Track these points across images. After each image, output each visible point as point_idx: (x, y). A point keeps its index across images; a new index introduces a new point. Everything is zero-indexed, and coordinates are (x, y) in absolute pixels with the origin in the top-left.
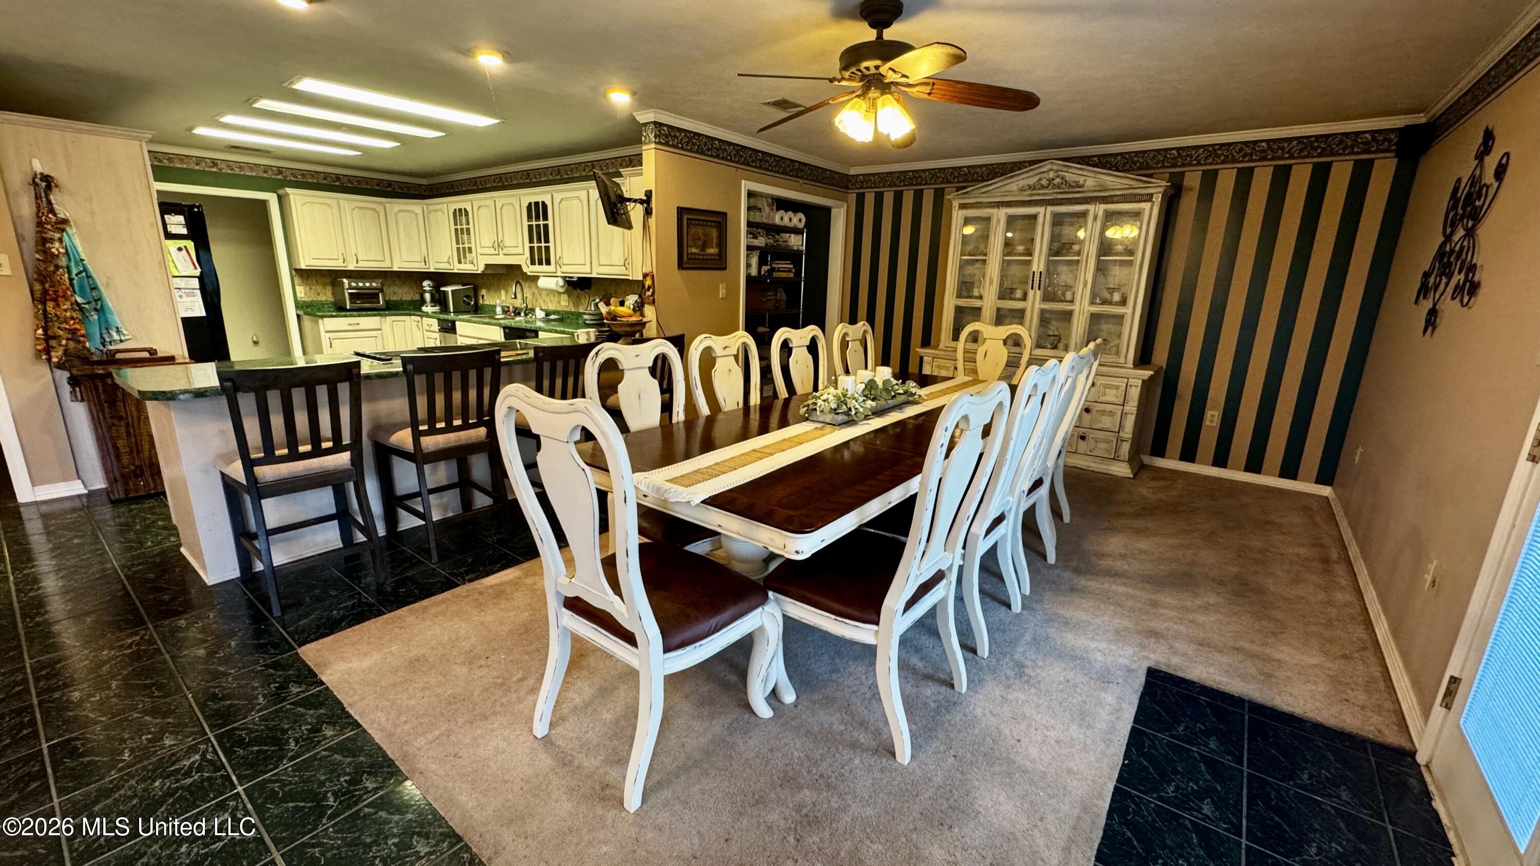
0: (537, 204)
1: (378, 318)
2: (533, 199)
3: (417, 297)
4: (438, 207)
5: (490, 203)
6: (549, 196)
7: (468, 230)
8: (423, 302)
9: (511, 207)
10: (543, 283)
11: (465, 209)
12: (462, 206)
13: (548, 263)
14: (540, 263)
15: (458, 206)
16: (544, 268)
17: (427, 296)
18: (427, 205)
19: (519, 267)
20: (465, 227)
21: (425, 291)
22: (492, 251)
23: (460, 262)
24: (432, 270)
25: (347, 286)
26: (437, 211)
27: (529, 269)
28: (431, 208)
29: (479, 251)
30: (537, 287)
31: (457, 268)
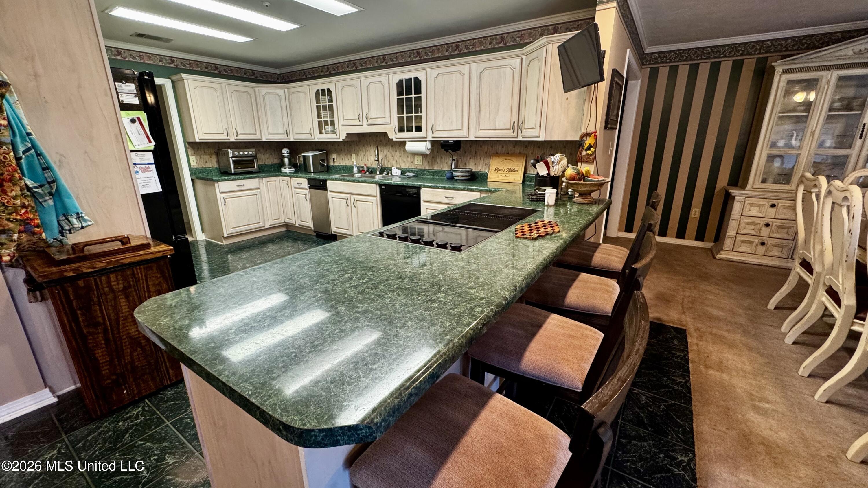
0: (409, 81)
1: (257, 180)
2: (405, 76)
3: (276, 161)
4: (300, 89)
5: (356, 82)
6: (424, 73)
7: (331, 108)
8: (282, 165)
9: (379, 85)
10: (409, 146)
11: (328, 90)
12: (325, 87)
13: (419, 129)
14: (410, 130)
15: (320, 87)
16: (415, 134)
17: (286, 160)
18: (288, 88)
19: (385, 134)
20: (327, 104)
21: (284, 157)
22: (357, 122)
23: (320, 133)
24: (292, 140)
25: (231, 155)
26: (298, 92)
27: (394, 135)
28: (292, 90)
29: (342, 123)
30: (405, 151)
31: (317, 137)
